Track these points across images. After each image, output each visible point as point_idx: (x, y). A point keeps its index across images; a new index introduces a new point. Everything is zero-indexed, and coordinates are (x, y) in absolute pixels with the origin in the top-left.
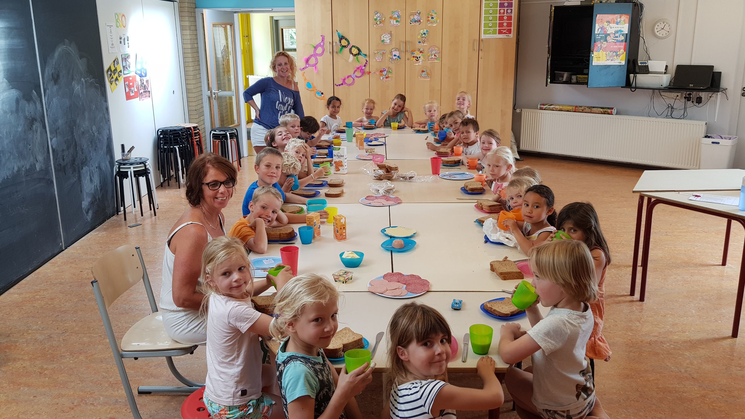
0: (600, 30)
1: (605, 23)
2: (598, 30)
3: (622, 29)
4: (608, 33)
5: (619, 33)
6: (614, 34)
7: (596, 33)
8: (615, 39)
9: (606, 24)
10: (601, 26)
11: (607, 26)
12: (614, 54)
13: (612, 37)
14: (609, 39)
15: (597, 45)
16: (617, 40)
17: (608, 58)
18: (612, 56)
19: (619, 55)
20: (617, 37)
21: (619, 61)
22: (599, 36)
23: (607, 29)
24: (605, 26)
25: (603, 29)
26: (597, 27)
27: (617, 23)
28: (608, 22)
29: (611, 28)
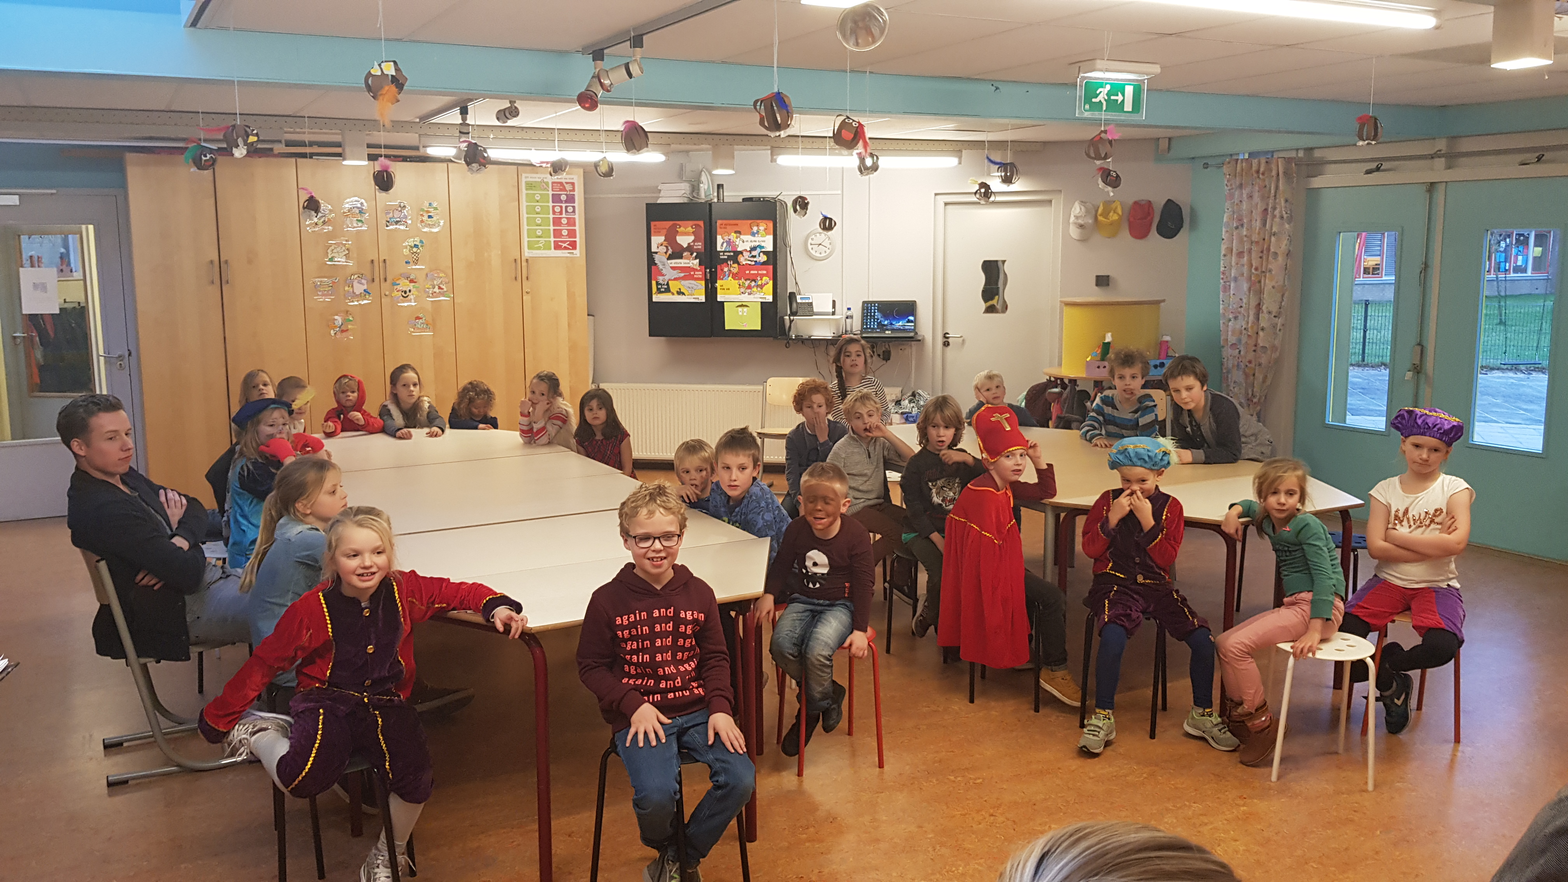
0: (725, 244)
1: (733, 234)
2: (722, 245)
3: (763, 244)
4: (739, 249)
5: (758, 250)
6: (750, 251)
7: (719, 249)
8: (752, 259)
9: (735, 235)
10: (726, 238)
11: (737, 238)
12: (753, 284)
13: (747, 257)
14: (741, 259)
15: (722, 270)
16: (756, 262)
17: (742, 290)
18: (749, 287)
19: (762, 286)
20: (754, 257)
21: (762, 295)
22: (724, 255)
23: (737, 243)
24: (732, 239)
25: (729, 242)
26: (720, 240)
27: (753, 234)
28: (736, 232)
29: (743, 242)
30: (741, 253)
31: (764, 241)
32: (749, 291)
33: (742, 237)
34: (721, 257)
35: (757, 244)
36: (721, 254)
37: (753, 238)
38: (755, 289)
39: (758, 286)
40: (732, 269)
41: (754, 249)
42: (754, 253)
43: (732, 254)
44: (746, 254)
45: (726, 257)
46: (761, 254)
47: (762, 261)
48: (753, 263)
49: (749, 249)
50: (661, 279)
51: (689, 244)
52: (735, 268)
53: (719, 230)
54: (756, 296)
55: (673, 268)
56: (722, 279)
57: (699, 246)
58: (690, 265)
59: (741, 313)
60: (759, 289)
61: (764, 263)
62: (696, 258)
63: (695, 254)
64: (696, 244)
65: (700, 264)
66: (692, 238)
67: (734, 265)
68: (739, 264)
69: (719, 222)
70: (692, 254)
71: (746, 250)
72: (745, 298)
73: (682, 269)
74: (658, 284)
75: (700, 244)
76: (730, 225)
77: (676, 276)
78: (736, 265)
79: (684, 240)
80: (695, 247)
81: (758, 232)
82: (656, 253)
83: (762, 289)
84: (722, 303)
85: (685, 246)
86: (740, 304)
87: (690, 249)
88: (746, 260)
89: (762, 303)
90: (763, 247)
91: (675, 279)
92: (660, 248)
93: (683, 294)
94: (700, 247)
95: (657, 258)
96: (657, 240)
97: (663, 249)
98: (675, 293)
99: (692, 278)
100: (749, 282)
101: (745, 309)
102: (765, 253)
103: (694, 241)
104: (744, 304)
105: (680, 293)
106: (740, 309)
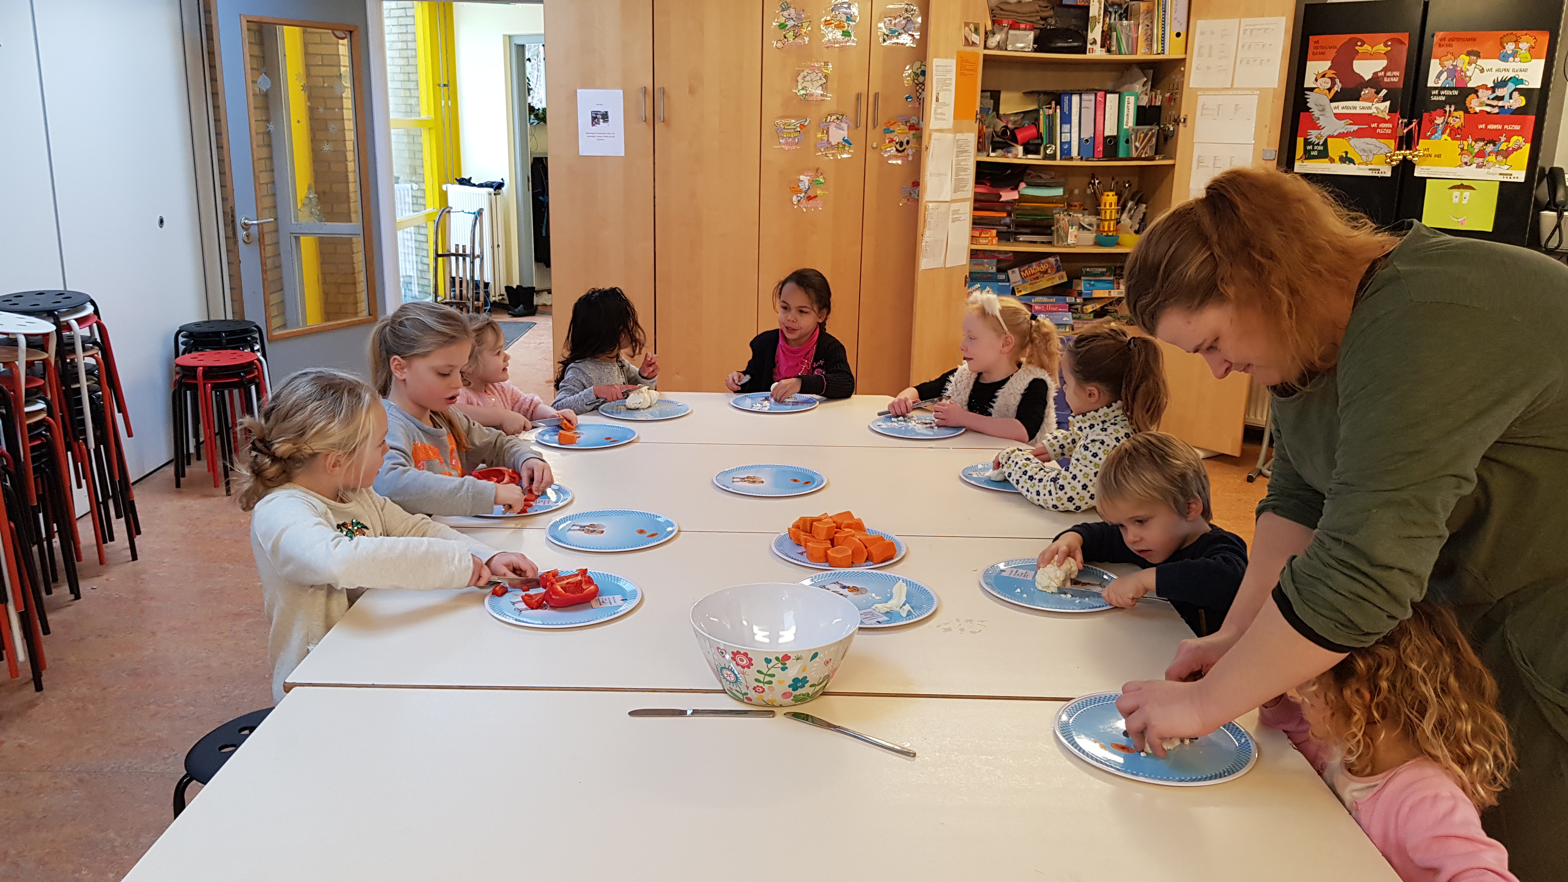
0: (1444, 76)
1: (1463, 56)
2: (1438, 77)
4: (1469, 85)
7: (1431, 83)
9: (1467, 59)
10: (1449, 64)
11: (1470, 64)
12: (1490, 148)
13: (1485, 99)
14: (1475, 104)
15: (1432, 121)
16: (1500, 107)
17: (1466, 159)
18: (1481, 154)
19: (1507, 154)
20: (1501, 98)
21: (1504, 169)
22: (1439, 95)
23: (1469, 74)
24: (1460, 65)
25: (1454, 72)
26: (1435, 66)
27: (1505, 58)
28: (1469, 54)
29: (1482, 71)
30: (1475, 91)
31: (1525, 70)
32: (1481, 160)
33: (1480, 62)
34: (1436, 98)
35: (1513, 75)
36: (1434, 92)
37: (1502, 65)
38: (1492, 158)
39: (1498, 153)
40: (1451, 120)
41: (1503, 83)
42: (1500, 92)
43: (1456, 93)
44: (1484, 95)
45: (1443, 98)
46: (1516, 94)
47: (1514, 107)
48: (1496, 110)
49: (1491, 85)
50: (1313, 135)
51: (1375, 74)
52: (1458, 119)
53: (1436, 50)
54: (1492, 170)
55: (1339, 116)
56: (1429, 138)
57: (1395, 77)
58: (1373, 111)
59: (1456, 200)
60: (1500, 158)
61: (1520, 111)
62: (1385, 99)
63: (1384, 92)
64: (1389, 74)
65: (1392, 110)
66: (1384, 63)
67: (1456, 114)
68: (1466, 111)
69: (1439, 35)
70: (1377, 93)
71: (1485, 87)
72: (1470, 172)
73: (1355, 118)
74: (1307, 142)
75: (1397, 73)
76: (1459, 39)
77: (1341, 131)
78: (1461, 113)
79: (1365, 68)
80: (1386, 80)
81: (1514, 54)
82: (1312, 90)
83: (1506, 158)
84: (1423, 180)
85: (1367, 77)
86: (1458, 183)
87: (1376, 83)
88: (1481, 104)
89: (1502, 183)
90: (1521, 81)
91: (1341, 136)
92: (1320, 80)
93: (1351, 161)
94: (1396, 80)
95: (1312, 99)
96: (1316, 68)
97: (1326, 83)
98: (1337, 159)
99: (1372, 134)
100: (1482, 144)
101: (1467, 193)
102: (1522, 92)
103: (1385, 69)
104: (1465, 183)
105: (1346, 159)
106: (1456, 192)
